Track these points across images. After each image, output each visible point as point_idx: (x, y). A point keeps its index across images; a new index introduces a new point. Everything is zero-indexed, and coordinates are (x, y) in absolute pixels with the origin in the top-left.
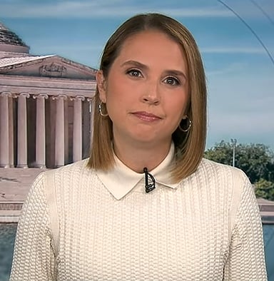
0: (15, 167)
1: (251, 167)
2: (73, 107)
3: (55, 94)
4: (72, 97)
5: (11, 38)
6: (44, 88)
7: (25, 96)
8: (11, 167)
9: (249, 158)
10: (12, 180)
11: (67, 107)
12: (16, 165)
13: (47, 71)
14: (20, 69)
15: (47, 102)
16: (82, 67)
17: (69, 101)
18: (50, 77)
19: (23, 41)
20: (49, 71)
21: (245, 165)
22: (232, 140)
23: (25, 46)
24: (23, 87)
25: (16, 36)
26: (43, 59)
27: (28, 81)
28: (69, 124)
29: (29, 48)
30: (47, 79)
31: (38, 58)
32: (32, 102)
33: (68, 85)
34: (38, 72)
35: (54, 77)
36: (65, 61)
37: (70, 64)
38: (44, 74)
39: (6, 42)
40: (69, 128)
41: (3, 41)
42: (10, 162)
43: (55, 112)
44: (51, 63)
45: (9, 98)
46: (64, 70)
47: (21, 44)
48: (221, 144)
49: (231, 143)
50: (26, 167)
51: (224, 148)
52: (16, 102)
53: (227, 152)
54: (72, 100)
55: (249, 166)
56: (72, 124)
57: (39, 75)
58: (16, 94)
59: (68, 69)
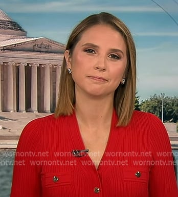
0: (18, 112)
1: (174, 112)
2: (56, 72)
3: (44, 63)
4: (55, 65)
5: (14, 26)
6: (37, 59)
7: (24, 65)
8: (14, 111)
9: (173, 105)
10: (15, 120)
11: (51, 72)
12: (18, 110)
13: (39, 48)
14: (20, 47)
15: (39, 68)
16: (61, 45)
17: (53, 68)
18: (41, 52)
19: (23, 28)
20: (40, 48)
21: (170, 110)
22: (162, 94)
23: (24, 31)
24: (23, 59)
25: (18, 25)
26: (36, 40)
27: (26, 54)
28: (53, 83)
29: (26, 32)
30: (39, 53)
31: (32, 39)
32: (28, 69)
33: (52, 57)
34: (32, 48)
35: (43, 52)
36: (51, 41)
37: (54, 43)
38: (36, 50)
39: (12, 29)
40: (53, 86)
41: (9, 28)
42: (14, 108)
43: (44, 75)
44: (41, 43)
45: (13, 66)
46: (50, 48)
47: (21, 30)
48: (154, 96)
49: (161, 96)
50: (24, 112)
51: (157, 99)
52: (18, 68)
53: (159, 102)
54: (55, 67)
55: (173, 111)
56: (55, 83)
57: (33, 51)
58: (18, 63)
59: (52, 46)
